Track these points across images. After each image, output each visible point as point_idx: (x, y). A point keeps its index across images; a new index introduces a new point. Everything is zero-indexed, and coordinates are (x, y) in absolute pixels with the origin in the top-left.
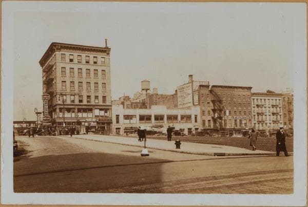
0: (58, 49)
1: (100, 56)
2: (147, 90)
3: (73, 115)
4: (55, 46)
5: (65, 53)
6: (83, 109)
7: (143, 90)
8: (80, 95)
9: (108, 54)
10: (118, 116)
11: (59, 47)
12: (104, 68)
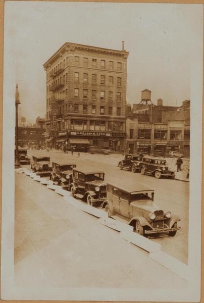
0: (71, 50)
1: (116, 60)
2: (147, 100)
3: (85, 127)
4: (69, 46)
5: (78, 56)
6: (95, 121)
7: (143, 100)
8: (93, 105)
9: (126, 58)
10: (131, 131)
11: (73, 49)
12: (120, 75)
